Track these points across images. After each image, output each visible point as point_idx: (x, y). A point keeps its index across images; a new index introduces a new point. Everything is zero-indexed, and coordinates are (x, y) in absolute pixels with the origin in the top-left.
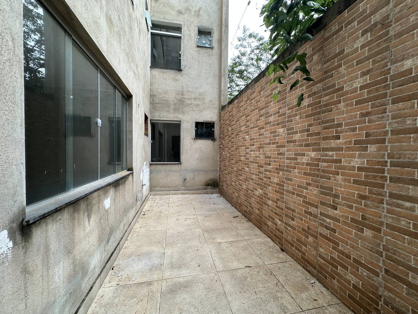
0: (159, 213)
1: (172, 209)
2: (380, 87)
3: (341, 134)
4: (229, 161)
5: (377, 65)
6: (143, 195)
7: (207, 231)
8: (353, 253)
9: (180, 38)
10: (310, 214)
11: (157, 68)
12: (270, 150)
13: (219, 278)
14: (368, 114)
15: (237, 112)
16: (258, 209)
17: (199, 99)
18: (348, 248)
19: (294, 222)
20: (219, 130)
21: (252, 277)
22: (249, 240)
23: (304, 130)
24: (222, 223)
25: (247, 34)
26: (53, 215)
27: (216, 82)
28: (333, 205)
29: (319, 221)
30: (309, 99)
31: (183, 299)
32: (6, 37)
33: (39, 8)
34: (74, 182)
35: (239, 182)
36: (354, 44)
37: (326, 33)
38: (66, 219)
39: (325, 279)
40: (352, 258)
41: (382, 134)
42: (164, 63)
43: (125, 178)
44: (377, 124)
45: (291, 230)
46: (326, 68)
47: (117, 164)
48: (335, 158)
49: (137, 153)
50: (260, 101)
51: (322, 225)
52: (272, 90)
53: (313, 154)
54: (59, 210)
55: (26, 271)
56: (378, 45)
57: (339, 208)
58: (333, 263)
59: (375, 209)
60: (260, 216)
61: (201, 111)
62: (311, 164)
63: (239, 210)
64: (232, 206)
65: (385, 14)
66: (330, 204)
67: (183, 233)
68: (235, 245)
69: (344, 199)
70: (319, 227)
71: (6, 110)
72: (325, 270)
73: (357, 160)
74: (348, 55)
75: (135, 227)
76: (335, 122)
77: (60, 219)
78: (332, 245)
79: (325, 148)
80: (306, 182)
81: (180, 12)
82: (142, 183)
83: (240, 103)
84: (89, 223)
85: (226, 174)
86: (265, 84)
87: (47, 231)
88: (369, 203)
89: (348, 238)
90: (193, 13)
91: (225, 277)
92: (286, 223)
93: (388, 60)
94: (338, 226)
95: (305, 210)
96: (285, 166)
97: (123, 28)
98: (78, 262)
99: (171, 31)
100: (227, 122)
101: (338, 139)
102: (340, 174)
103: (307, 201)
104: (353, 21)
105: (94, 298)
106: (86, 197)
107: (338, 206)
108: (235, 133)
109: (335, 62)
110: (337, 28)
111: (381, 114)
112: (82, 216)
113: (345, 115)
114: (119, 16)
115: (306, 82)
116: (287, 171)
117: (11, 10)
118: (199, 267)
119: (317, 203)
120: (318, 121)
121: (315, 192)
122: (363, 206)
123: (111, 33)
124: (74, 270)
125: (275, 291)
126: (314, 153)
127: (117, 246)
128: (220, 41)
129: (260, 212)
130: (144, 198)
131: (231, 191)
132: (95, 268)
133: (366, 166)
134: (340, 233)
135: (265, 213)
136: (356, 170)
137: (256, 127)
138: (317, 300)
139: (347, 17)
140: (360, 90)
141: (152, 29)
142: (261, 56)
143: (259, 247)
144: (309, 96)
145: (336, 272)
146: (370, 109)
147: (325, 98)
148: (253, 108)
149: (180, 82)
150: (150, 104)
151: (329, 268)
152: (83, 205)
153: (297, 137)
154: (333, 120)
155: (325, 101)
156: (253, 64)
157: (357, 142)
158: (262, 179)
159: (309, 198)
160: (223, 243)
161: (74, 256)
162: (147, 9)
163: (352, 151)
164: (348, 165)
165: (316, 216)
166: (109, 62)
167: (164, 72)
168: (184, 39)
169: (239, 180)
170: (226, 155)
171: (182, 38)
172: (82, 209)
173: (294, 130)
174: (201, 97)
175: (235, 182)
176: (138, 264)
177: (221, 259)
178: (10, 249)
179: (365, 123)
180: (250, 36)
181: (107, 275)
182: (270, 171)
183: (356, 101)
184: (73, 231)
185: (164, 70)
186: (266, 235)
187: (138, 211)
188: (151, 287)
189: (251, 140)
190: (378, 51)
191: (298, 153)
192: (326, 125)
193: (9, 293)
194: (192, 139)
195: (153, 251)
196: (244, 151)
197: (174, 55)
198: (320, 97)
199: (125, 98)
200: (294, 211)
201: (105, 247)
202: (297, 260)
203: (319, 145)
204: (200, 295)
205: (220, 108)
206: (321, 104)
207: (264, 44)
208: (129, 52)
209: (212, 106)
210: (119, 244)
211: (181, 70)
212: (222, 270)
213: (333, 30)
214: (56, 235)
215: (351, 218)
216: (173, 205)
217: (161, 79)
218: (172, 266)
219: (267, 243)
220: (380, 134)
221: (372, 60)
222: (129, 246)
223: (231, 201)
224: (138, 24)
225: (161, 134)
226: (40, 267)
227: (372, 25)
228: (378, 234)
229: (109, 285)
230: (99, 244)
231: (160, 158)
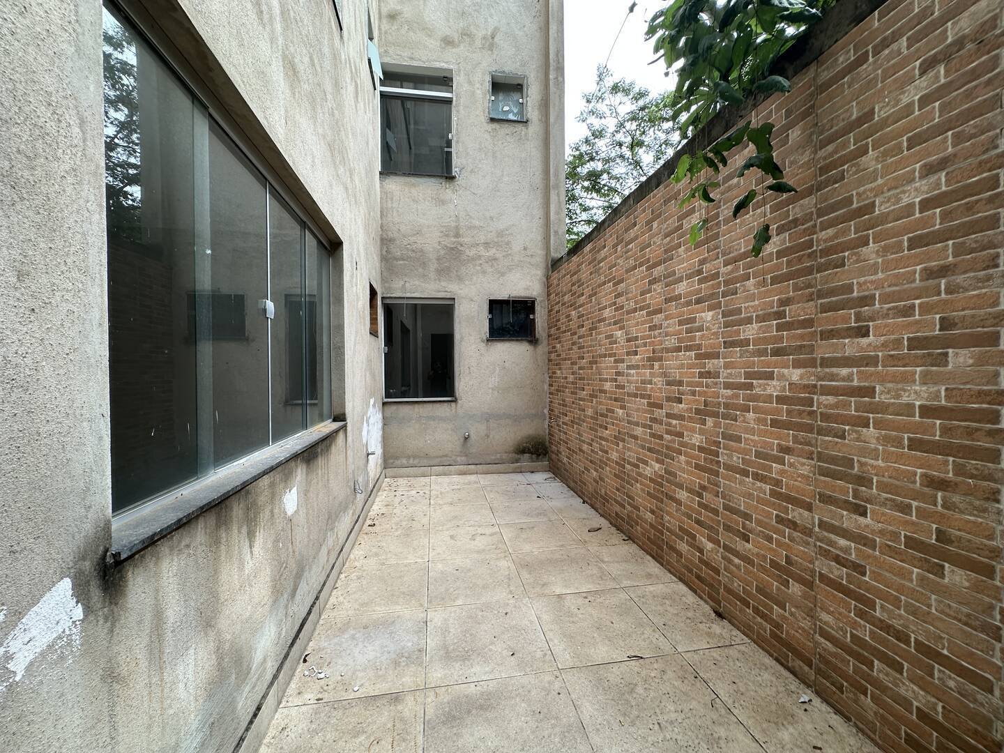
0: (408, 520)
1: (439, 511)
2: (977, 202)
3: (871, 324)
4: (572, 393)
5: (967, 147)
6: (368, 477)
7: (526, 565)
8: (915, 629)
9: (448, 102)
10: (793, 525)
11: (396, 174)
12: (680, 364)
13: (563, 685)
14: (944, 271)
15: (591, 274)
16: (652, 512)
17: (497, 245)
18: (900, 616)
19: (749, 546)
20: (546, 317)
21: (646, 686)
22: (633, 588)
23: (769, 314)
24: (562, 546)
25: (607, 86)
26: (173, 536)
27: (537, 203)
28: (855, 504)
29: (818, 544)
30: (782, 236)
31: (480, 739)
32: (67, 117)
33: (125, 49)
34: (215, 452)
35: (600, 444)
36: (900, 94)
37: (824, 71)
38: (201, 544)
39: (837, 692)
40: (913, 640)
41: (989, 322)
42: (411, 163)
43: (328, 440)
44: (974, 296)
45: (740, 565)
46: (825, 158)
47: (311, 404)
48: (855, 383)
49: (353, 377)
50: (649, 245)
51: (826, 554)
52: (681, 218)
53: (796, 375)
54: (185, 524)
55: (112, 676)
56: (969, 95)
57: (873, 511)
58: (859, 651)
59: (974, 515)
60: (659, 527)
61: (503, 274)
62: (792, 398)
63: (602, 513)
64: (584, 503)
65: (985, 15)
66: (846, 502)
67: (469, 570)
68: (598, 600)
69: (883, 487)
70: (817, 559)
71: (67, 291)
72: (836, 669)
73: (917, 388)
74: (885, 123)
75: (352, 556)
76: (853, 292)
77: (188, 546)
78: (856, 606)
79: (828, 358)
80: (779, 445)
81: (448, 42)
82: (367, 450)
83: (599, 251)
84: (251, 552)
85: (566, 424)
86: (661, 204)
87: (157, 576)
88: (956, 498)
89: (901, 589)
90: (478, 43)
91: (579, 684)
92: (726, 548)
93: (998, 131)
94: (869, 556)
95: (777, 516)
96: (719, 404)
97: (320, 86)
98: (227, 646)
99: (427, 86)
100: (566, 298)
101: (863, 336)
102: (871, 425)
103: (781, 493)
104: (895, 37)
105: (265, 734)
106: (242, 490)
107: (868, 506)
108: (588, 324)
109: (849, 142)
110: (852, 58)
111: (984, 269)
112: (236, 534)
113: (880, 274)
114: (311, 59)
115: (771, 195)
116: (725, 417)
117: (76, 54)
118: (512, 658)
119: (811, 498)
120: (807, 291)
121: (805, 470)
122: (940, 508)
123: (294, 98)
124: (220, 668)
125: (709, 723)
126: (799, 371)
127: (314, 603)
128: (545, 105)
129: (656, 517)
130: (371, 486)
131: (579, 467)
132: (265, 660)
133: (943, 402)
134: (876, 577)
135: (669, 522)
136: (917, 414)
137: (642, 309)
138: (820, 749)
139: (877, 29)
140: (920, 209)
141: (383, 83)
142: (641, 135)
143: (659, 608)
144: (780, 230)
145: (869, 675)
146: (950, 259)
147: (824, 233)
148: (632, 262)
149: (452, 207)
150: (381, 261)
151: (849, 664)
152: (237, 510)
153: (750, 331)
154: (849, 289)
155: (825, 241)
156: (622, 157)
157: (914, 343)
158: (661, 438)
159: (787, 485)
160: (569, 597)
161: (219, 633)
162: (371, 39)
163: (904, 366)
164: (893, 401)
165: (808, 532)
166: (291, 164)
167: (414, 185)
168: (457, 106)
169: (601, 438)
170: (566, 378)
171: (454, 102)
172: (235, 519)
173: (743, 316)
174: (501, 240)
175: (591, 445)
176: (365, 649)
177: (565, 636)
178: (78, 623)
179: (939, 294)
180: (615, 89)
181: (293, 675)
182: (681, 418)
183: (910, 240)
184: (216, 571)
185: (412, 180)
186: (675, 576)
187: (359, 517)
188: (400, 707)
189: (629, 340)
190: (968, 109)
191: (755, 372)
192: (829, 300)
193: (75, 731)
194: (483, 342)
195: (398, 617)
196: (612, 368)
197: (435, 142)
198: (812, 230)
199: (326, 248)
200: (747, 517)
201: (286, 607)
202: (760, 641)
203: (812, 352)
204: (522, 730)
205: (547, 265)
206: (815, 248)
207: (648, 107)
208: (335, 141)
209: (528, 259)
210: (317, 598)
211: (454, 178)
212: (571, 665)
213: (842, 63)
214: (179, 584)
215: (906, 536)
216: (441, 502)
217: (407, 199)
218: (449, 655)
219: (677, 598)
220: (982, 320)
221: (952, 134)
222: (340, 604)
223: (582, 492)
224: (351, 72)
225: (405, 330)
226: (144, 664)
227: (950, 45)
228: (985, 582)
229: (298, 701)
230: (275, 602)
231: (403, 388)
